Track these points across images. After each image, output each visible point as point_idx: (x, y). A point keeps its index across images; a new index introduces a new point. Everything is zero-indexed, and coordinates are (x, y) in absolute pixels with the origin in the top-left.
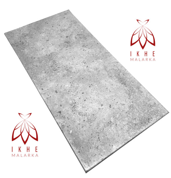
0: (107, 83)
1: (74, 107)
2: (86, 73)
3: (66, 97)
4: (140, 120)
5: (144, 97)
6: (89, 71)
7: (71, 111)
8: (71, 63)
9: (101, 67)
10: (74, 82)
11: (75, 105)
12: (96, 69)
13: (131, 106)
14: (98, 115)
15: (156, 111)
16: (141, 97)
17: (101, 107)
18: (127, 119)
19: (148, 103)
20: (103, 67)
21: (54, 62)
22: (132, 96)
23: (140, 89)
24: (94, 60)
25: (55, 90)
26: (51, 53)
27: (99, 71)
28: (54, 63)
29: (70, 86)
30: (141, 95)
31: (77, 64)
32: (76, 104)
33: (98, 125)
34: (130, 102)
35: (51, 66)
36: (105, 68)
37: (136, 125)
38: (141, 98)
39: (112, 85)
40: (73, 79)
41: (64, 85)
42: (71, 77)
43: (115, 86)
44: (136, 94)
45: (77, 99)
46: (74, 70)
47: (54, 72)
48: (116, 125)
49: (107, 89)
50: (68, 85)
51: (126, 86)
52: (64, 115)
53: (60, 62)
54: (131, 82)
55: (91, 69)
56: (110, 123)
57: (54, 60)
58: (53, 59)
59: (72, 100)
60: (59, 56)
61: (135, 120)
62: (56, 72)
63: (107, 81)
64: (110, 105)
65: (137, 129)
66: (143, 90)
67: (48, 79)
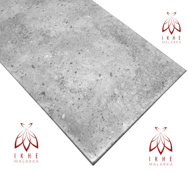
0: (102, 46)
1: (61, 83)
2: (70, 36)
3: (49, 71)
4: (152, 86)
5: (153, 56)
6: (75, 33)
7: (59, 89)
8: (47, 25)
9: (90, 25)
10: (56, 51)
11: (62, 81)
12: (84, 28)
13: (137, 70)
14: (97, 89)
15: (170, 71)
16: (149, 56)
17: (99, 78)
18: (136, 87)
19: (159, 63)
20: (93, 25)
21: (23, 26)
22: (137, 58)
23: (146, 47)
24: (79, 17)
25: (30, 64)
26: (16, 15)
27: (88, 31)
28: (23, 28)
29: (51, 56)
30: (149, 54)
31: (55, 25)
32: (64, 79)
33: (99, 101)
34: (135, 65)
35: (20, 33)
36: (96, 26)
37: (148, 93)
38: (148, 58)
39: (109, 47)
40: (54, 46)
41: (42, 56)
42: (51, 43)
43: (114, 48)
44: (142, 54)
45: (64, 72)
46: (53, 34)
47: (25, 40)
48: (123, 97)
49: (103, 53)
50: (48, 56)
51: (128, 46)
52: (50, 96)
53: (32, 25)
54: (133, 40)
55: (77, 30)
56: (114, 97)
57: (22, 24)
58: (20, 23)
59: (57, 74)
60: (28, 17)
61: (145, 87)
62: (27, 39)
63: (102, 43)
64: (111, 74)
65: (150, 97)
66: (149, 47)
67: (17, 50)
